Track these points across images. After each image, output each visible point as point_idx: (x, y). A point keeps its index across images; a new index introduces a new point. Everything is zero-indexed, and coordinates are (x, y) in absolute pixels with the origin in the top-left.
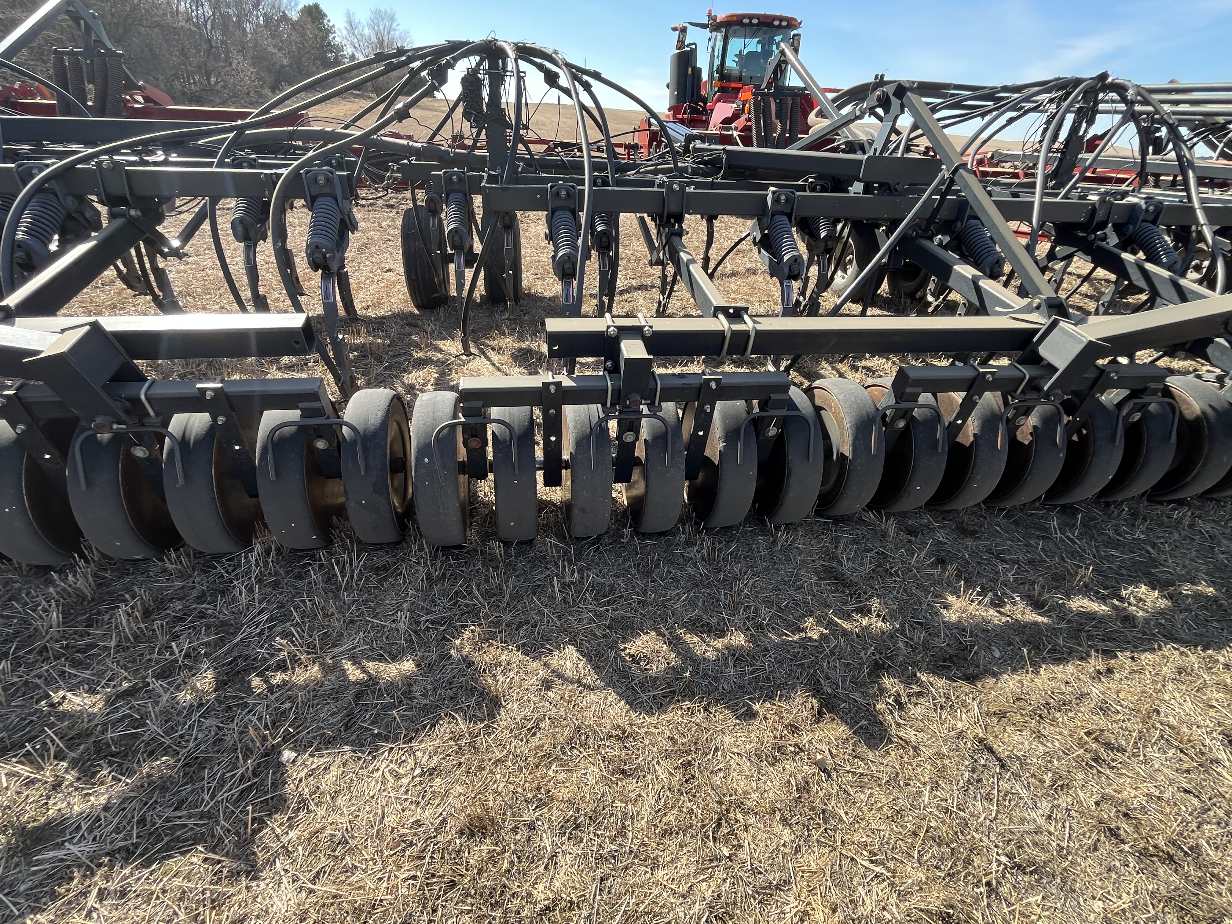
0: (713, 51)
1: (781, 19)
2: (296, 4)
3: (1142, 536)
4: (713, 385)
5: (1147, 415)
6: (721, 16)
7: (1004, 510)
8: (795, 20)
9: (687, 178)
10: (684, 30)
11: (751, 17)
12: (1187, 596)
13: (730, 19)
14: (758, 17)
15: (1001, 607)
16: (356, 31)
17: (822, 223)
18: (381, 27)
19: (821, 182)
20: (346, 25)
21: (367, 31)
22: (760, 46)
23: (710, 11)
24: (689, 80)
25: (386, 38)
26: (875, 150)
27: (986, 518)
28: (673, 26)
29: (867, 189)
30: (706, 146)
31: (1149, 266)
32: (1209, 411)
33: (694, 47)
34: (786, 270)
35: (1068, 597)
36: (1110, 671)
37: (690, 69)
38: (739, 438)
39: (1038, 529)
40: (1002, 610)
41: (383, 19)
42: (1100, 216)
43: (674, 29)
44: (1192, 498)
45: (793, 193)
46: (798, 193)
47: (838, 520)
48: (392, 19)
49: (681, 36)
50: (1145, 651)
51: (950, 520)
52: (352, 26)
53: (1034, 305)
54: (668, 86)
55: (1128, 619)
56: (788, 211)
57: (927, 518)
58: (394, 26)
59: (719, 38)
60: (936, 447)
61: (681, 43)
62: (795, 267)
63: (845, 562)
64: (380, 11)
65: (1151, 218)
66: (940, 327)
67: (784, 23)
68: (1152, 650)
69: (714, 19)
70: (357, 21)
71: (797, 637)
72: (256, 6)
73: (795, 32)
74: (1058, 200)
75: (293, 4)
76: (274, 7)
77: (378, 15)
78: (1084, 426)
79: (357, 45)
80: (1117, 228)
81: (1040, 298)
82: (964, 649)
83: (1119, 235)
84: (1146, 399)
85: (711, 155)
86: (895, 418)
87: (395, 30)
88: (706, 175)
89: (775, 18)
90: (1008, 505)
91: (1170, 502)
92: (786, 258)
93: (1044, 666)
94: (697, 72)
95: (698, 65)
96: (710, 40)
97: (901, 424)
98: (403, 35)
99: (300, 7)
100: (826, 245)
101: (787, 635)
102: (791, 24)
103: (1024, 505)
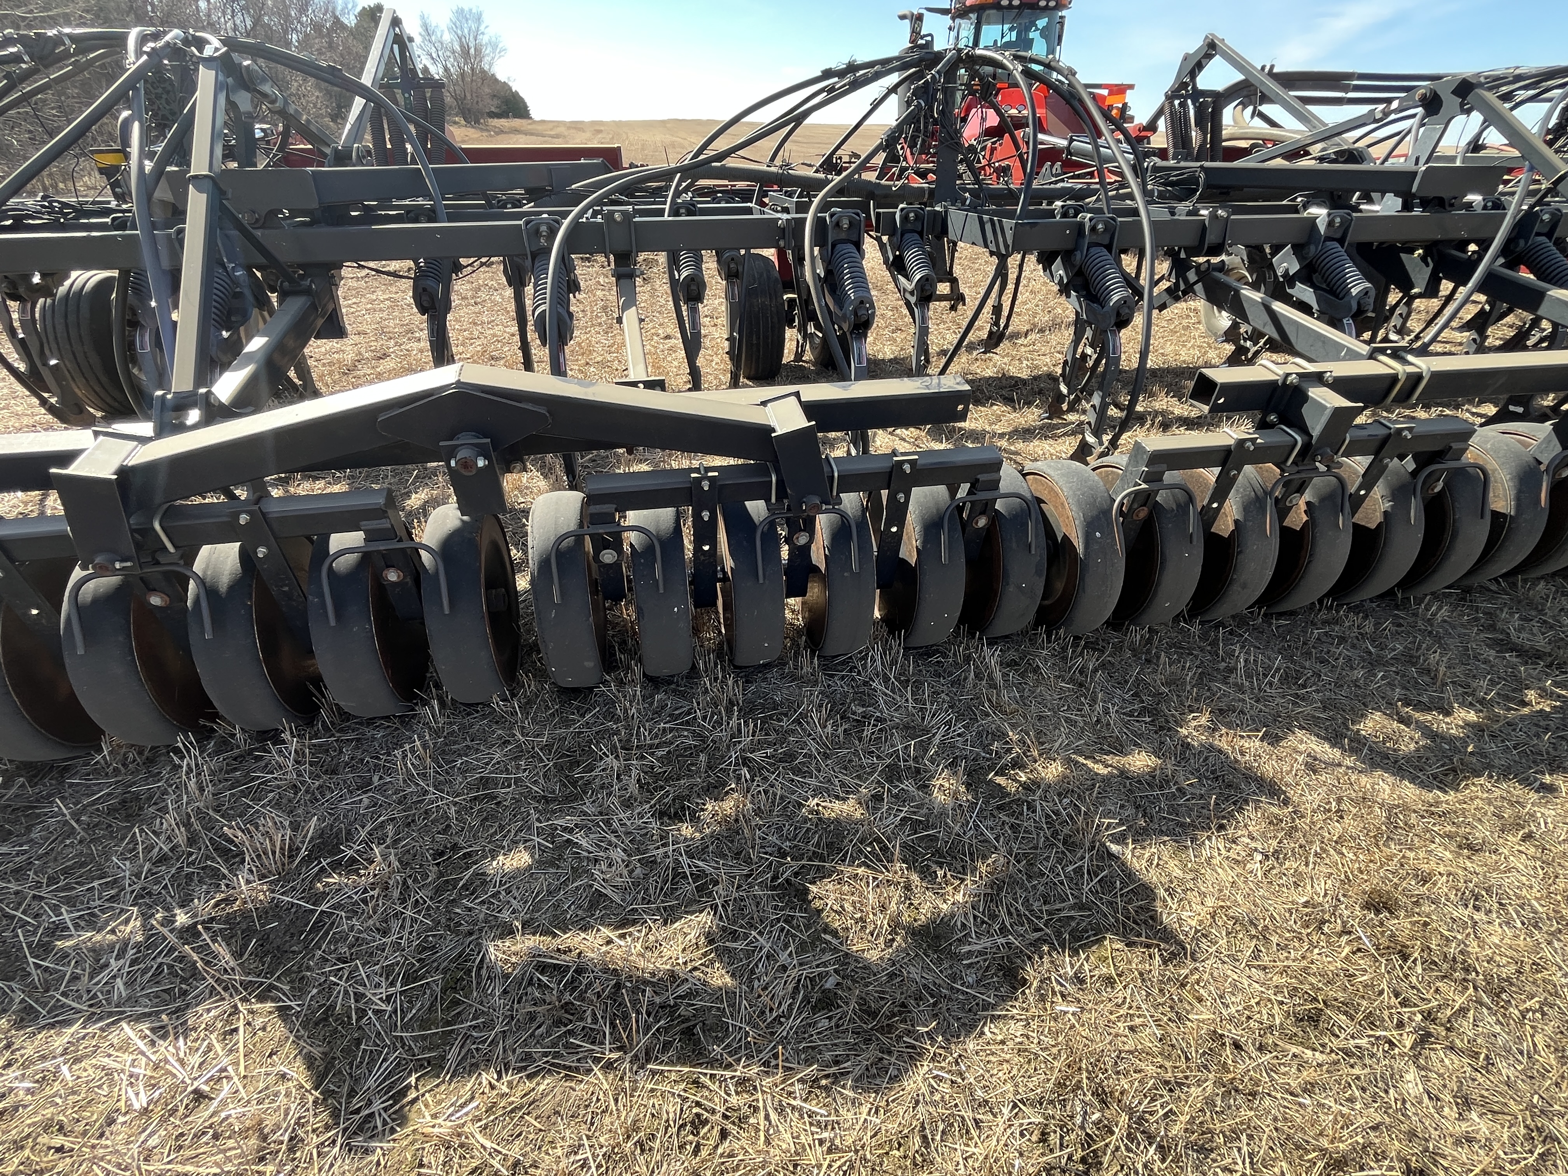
2: (354, 6)
10: (920, 18)
16: (433, 38)
18: (466, 31)
20: (421, 30)
21: (447, 37)
25: (472, 45)
28: (901, 13)
33: (929, 38)
41: (467, 20)
43: (903, 17)
45: (1349, 215)
48: (479, 18)
49: (916, 26)
52: (427, 30)
58: (482, 28)
61: (913, 35)
64: (462, 10)
70: (434, 25)
72: (303, 10)
75: (350, 6)
76: (326, 11)
77: (461, 15)
79: (434, 55)
87: (483, 33)
96: (951, 29)
98: (494, 39)
99: (359, 9)
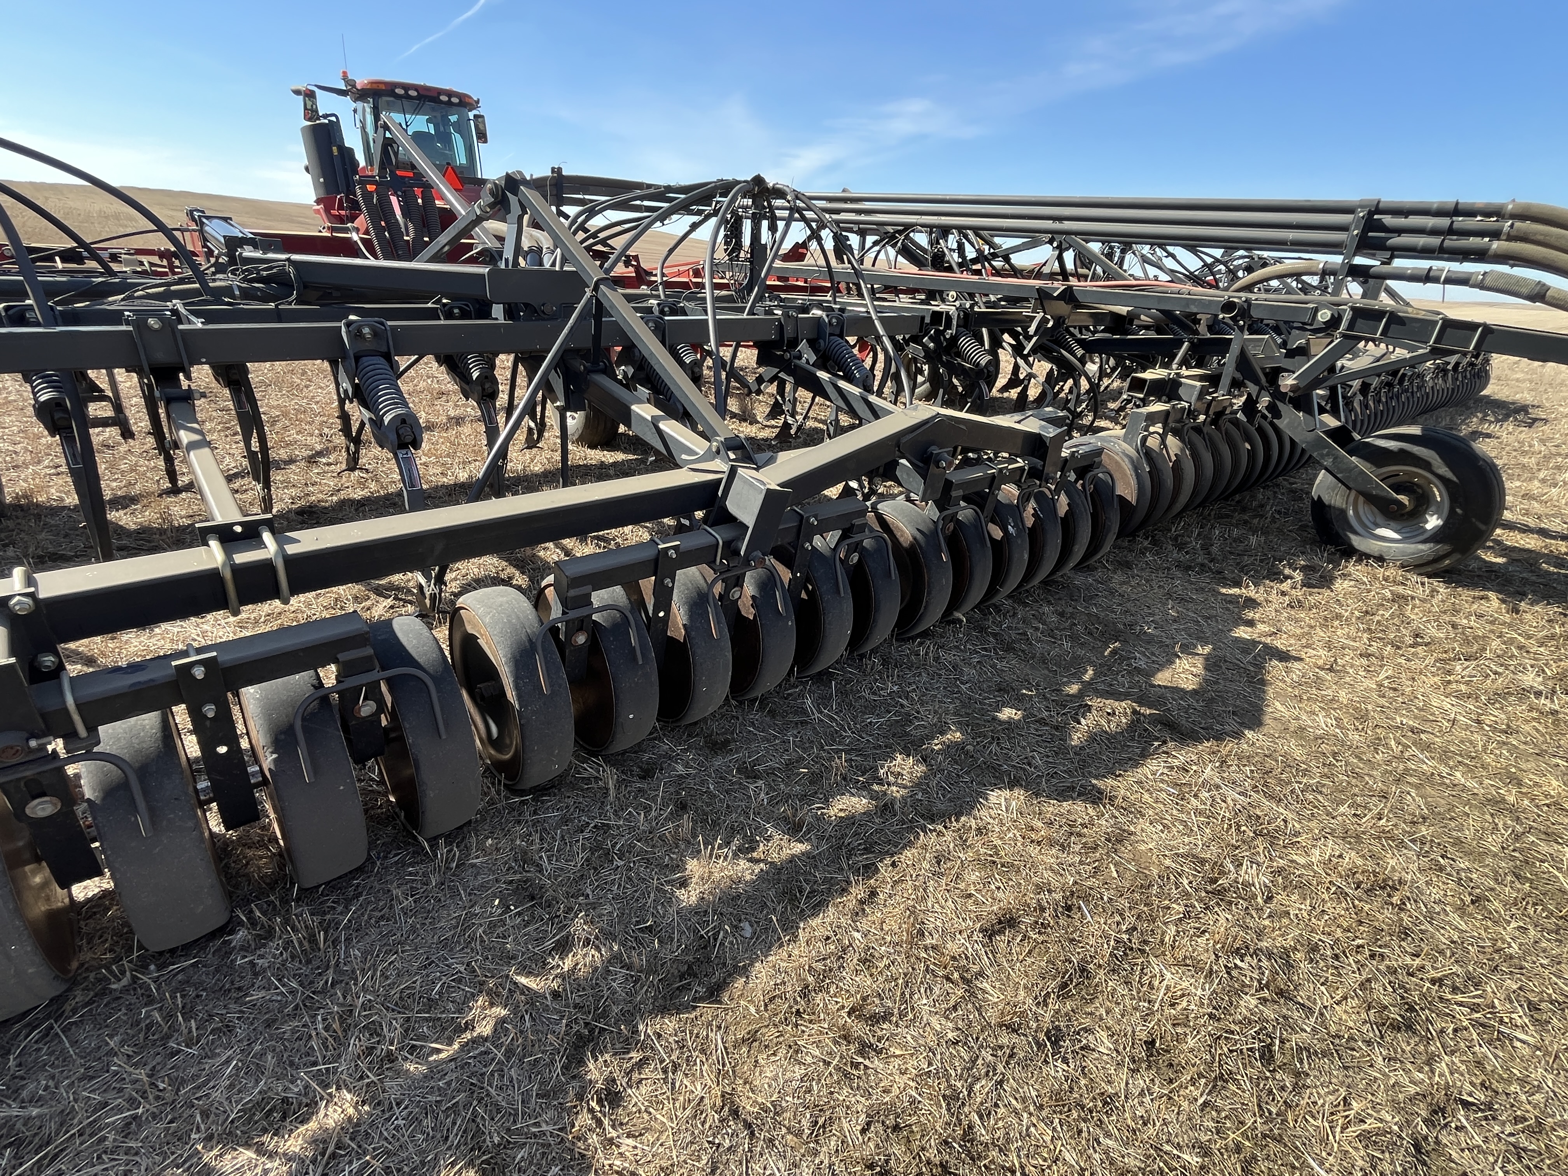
0: (363, 128)
1: (450, 94)
3: (895, 688)
4: (199, 673)
5: (863, 551)
6: (361, 81)
7: (756, 699)
8: (470, 97)
9: (229, 304)
10: (310, 95)
11: (406, 87)
12: (938, 752)
13: (375, 86)
14: (416, 88)
15: (753, 849)
17: (471, 359)
19: (459, 304)
22: (431, 126)
23: (345, 73)
24: (337, 163)
26: (507, 260)
27: (738, 718)
28: (294, 88)
29: (510, 313)
30: (258, 254)
31: (842, 384)
32: (919, 536)
33: (334, 119)
34: (393, 437)
35: (826, 801)
36: (873, 894)
37: (335, 149)
38: (296, 743)
39: (796, 713)
40: (755, 854)
42: (789, 332)
43: (297, 92)
44: (934, 626)
45: (382, 324)
46: (389, 323)
47: (541, 791)
49: (309, 104)
50: (903, 848)
51: (697, 735)
53: (714, 450)
54: (307, 169)
55: (886, 808)
56: (384, 349)
57: (666, 745)
59: (368, 110)
60: (634, 659)
61: (311, 113)
62: (405, 431)
63: (545, 863)
65: (838, 332)
66: (597, 498)
67: (455, 100)
68: (910, 844)
69: (351, 83)
71: (456, 1046)
73: (475, 112)
74: (745, 316)
78: (808, 580)
80: (812, 344)
81: (717, 441)
82: (705, 945)
83: (816, 351)
84: (857, 538)
85: (271, 268)
86: (569, 634)
88: (265, 299)
89: (440, 92)
90: (758, 693)
91: (913, 639)
92: (387, 419)
93: (802, 925)
94: (348, 154)
95: (347, 144)
96: (355, 111)
97: (581, 639)
100: (483, 389)
101: (439, 1051)
102: (465, 103)
103: (780, 685)
